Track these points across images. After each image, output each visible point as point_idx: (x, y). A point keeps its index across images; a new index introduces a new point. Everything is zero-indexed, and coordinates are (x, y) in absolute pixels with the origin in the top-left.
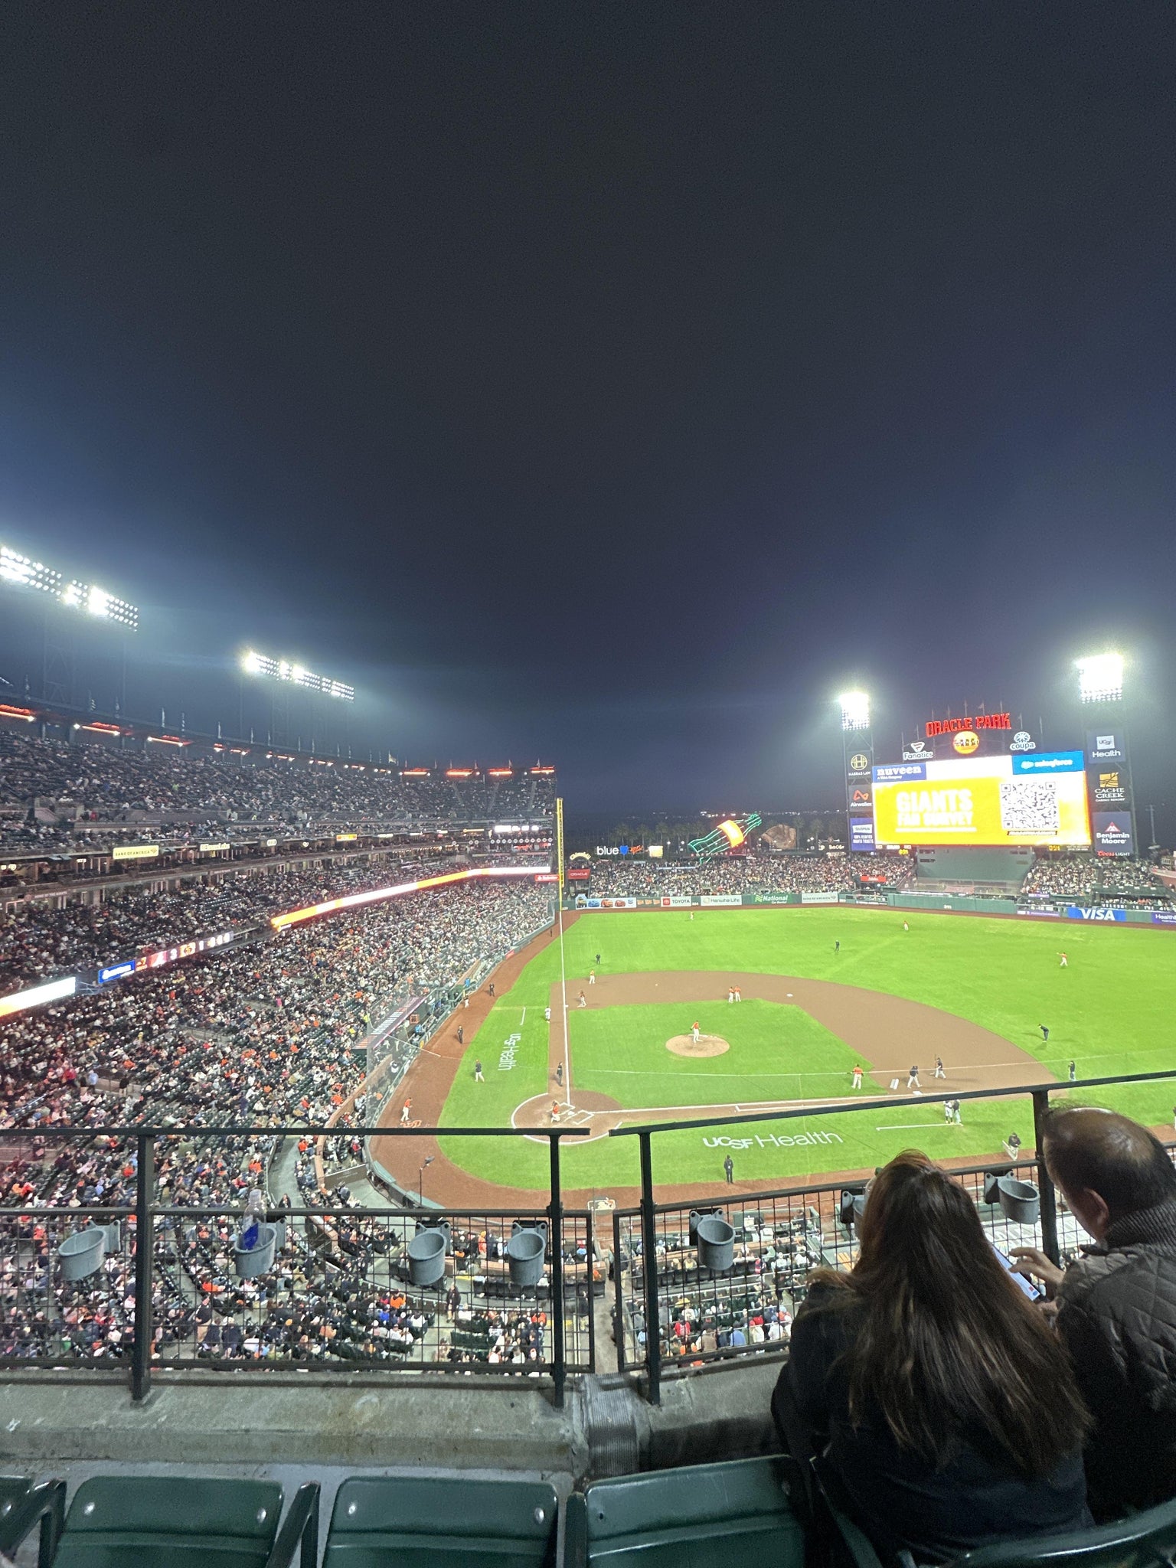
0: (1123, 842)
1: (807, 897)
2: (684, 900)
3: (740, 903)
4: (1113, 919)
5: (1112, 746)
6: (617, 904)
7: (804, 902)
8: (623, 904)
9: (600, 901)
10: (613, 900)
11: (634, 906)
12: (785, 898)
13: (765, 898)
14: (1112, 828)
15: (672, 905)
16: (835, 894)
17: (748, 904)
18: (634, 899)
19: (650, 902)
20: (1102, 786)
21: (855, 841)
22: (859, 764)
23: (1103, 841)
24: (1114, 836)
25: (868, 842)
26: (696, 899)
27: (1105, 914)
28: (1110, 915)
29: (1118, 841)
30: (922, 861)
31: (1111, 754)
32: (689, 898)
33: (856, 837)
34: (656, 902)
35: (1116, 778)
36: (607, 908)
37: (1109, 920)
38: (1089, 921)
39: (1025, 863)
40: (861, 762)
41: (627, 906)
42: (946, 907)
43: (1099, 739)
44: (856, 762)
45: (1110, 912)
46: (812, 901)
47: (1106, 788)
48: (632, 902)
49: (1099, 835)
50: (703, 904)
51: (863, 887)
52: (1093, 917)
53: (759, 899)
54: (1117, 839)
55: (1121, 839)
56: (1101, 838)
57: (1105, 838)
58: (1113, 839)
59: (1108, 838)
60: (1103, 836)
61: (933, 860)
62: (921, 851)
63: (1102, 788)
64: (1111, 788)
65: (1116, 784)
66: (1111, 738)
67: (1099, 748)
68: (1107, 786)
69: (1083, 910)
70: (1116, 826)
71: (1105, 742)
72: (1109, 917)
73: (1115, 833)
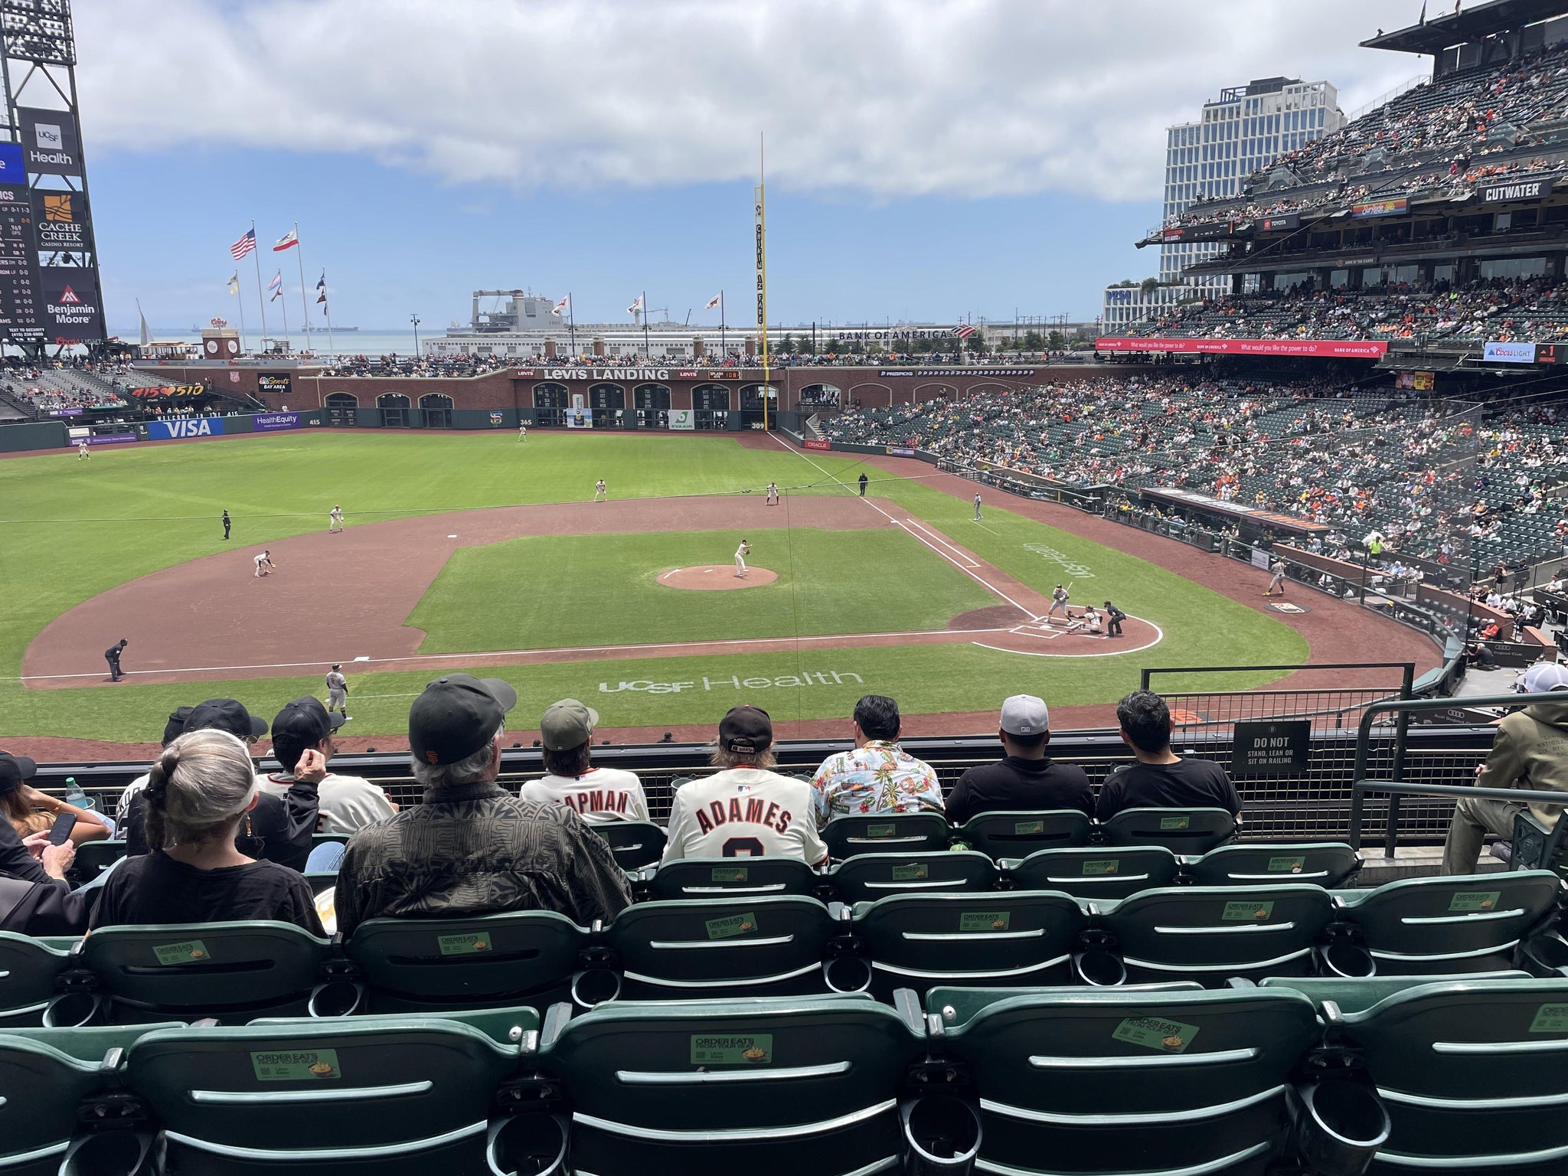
0: (86, 320)
4: (209, 433)
5: (58, 145)
14: (69, 296)
20: (50, 217)
23: (59, 319)
24: (74, 310)
27: (197, 426)
29: (79, 320)
31: (58, 159)
35: (67, 206)
37: (204, 434)
38: (177, 439)
43: (39, 128)
45: (204, 422)
49: (51, 309)
54: (78, 315)
55: (83, 315)
56: (55, 313)
57: (60, 314)
58: (72, 315)
59: (64, 314)
60: (57, 310)
63: (49, 222)
64: (64, 222)
65: (70, 216)
66: (55, 130)
67: (39, 146)
68: (57, 218)
69: (169, 425)
70: (76, 294)
71: (49, 136)
72: (205, 431)
73: (74, 304)
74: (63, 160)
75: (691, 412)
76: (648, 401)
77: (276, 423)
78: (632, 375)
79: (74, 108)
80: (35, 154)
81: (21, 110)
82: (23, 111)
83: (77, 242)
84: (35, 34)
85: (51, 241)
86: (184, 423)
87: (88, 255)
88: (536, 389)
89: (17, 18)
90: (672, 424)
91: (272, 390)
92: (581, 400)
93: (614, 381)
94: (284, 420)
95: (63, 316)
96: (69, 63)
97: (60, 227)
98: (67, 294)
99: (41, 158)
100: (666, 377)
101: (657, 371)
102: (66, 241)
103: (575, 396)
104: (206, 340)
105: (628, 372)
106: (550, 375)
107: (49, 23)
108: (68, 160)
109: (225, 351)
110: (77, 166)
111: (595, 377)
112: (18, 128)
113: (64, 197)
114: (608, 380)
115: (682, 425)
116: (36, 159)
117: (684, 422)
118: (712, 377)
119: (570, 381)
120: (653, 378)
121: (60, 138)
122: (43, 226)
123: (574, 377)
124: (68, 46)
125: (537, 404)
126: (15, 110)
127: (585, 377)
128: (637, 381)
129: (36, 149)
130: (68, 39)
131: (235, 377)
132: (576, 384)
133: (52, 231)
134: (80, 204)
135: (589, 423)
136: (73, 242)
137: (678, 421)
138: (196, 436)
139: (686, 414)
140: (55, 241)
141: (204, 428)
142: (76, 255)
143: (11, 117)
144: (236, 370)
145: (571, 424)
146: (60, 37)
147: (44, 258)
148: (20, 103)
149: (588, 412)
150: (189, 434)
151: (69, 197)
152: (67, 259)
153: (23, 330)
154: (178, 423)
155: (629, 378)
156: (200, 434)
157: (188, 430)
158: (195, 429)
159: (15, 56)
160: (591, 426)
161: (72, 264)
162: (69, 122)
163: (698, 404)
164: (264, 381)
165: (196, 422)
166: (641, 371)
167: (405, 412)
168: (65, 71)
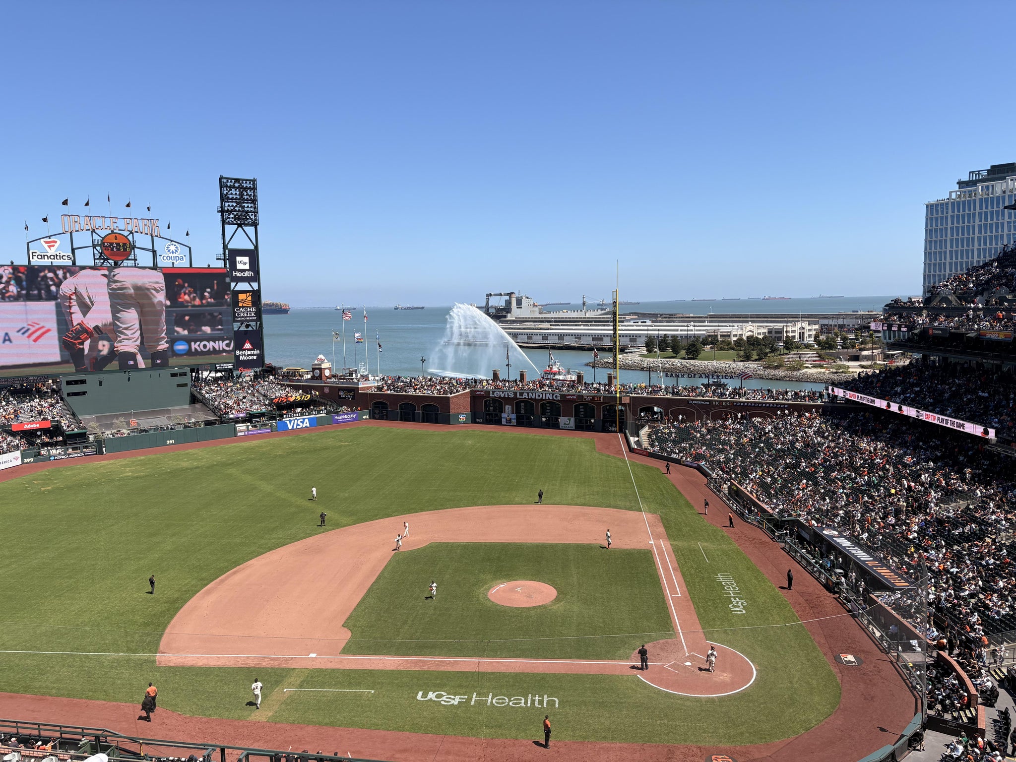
0: (255, 357)
4: (308, 426)
5: (247, 267)
14: (248, 345)
16: (18, 454)
20: (240, 305)
23: (241, 358)
24: (249, 353)
27: (303, 423)
28: (307, 423)
29: (251, 358)
30: (69, 395)
31: (247, 274)
35: (250, 298)
37: (306, 427)
39: (186, 385)
42: (168, 442)
43: (238, 259)
45: (307, 420)
47: (243, 307)
49: (238, 353)
52: (295, 427)
54: (251, 355)
55: (254, 355)
56: (240, 355)
57: (242, 355)
58: (248, 355)
59: (245, 355)
60: (241, 353)
61: (84, 393)
62: (69, 383)
63: (240, 307)
64: (247, 307)
65: (251, 304)
66: (246, 259)
67: (238, 268)
68: (244, 305)
69: (288, 422)
70: (251, 344)
71: (243, 263)
73: (249, 350)
74: (249, 274)
75: (573, 419)
76: (548, 411)
77: (344, 419)
78: (539, 396)
79: (256, 247)
80: (235, 272)
81: (231, 251)
83: (253, 317)
84: (239, 211)
85: (240, 317)
86: (296, 421)
87: (259, 323)
88: (486, 401)
89: (231, 204)
90: (561, 425)
91: (345, 398)
92: (510, 409)
93: (528, 399)
94: (349, 417)
96: (255, 224)
97: (245, 309)
98: (246, 344)
99: (238, 274)
100: (559, 398)
101: (553, 394)
102: (248, 317)
103: (507, 407)
104: (314, 369)
105: (537, 394)
106: (493, 394)
107: (246, 205)
108: (252, 274)
109: (323, 375)
110: (256, 278)
111: (518, 396)
112: (228, 259)
113: (248, 294)
114: (525, 398)
115: (567, 426)
116: (236, 275)
117: (569, 424)
118: (585, 399)
119: (504, 397)
120: (551, 398)
121: (248, 263)
122: (237, 310)
123: (506, 396)
124: (255, 216)
125: (486, 410)
126: (227, 251)
127: (513, 396)
128: (542, 399)
129: (236, 270)
130: (256, 212)
131: (327, 390)
132: (508, 400)
133: (241, 312)
134: (256, 297)
135: (514, 421)
136: (251, 317)
137: (565, 424)
138: (302, 428)
139: (570, 420)
140: (242, 317)
142: (253, 324)
143: (224, 254)
144: (328, 386)
145: (504, 421)
146: (251, 212)
147: (236, 326)
149: (514, 416)
150: (298, 427)
151: (251, 293)
152: (247, 326)
153: (222, 365)
154: (293, 422)
155: (537, 398)
156: (304, 426)
157: (298, 425)
158: (301, 424)
159: (229, 223)
160: (515, 424)
161: (250, 329)
162: (253, 255)
163: (577, 415)
164: (341, 393)
165: (302, 420)
166: (544, 394)
167: (413, 413)
168: (253, 229)
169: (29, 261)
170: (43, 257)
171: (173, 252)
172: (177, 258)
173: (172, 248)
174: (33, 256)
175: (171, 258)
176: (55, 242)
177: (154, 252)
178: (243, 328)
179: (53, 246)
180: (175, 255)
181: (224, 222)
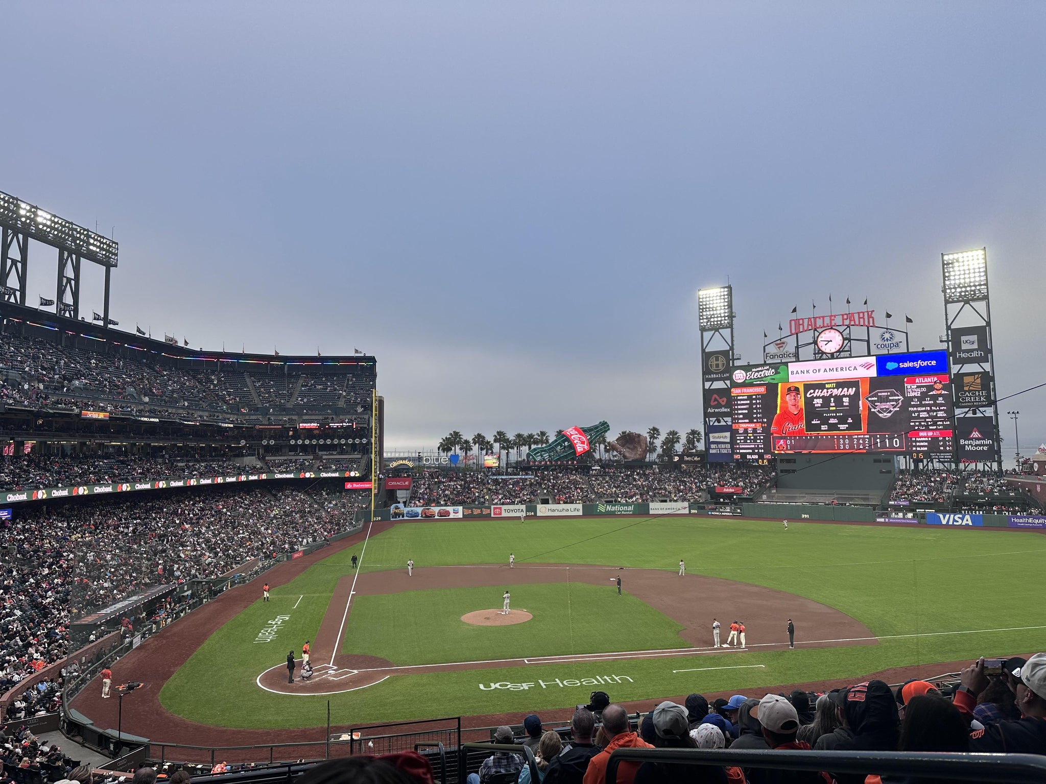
0: (985, 448)
1: (656, 507)
2: (519, 510)
3: (580, 513)
4: (971, 524)
5: (975, 346)
6: (440, 514)
7: (651, 512)
8: (448, 513)
9: (420, 510)
10: (436, 510)
11: (460, 515)
12: (631, 508)
13: (609, 508)
14: (976, 434)
15: (504, 514)
16: (686, 504)
17: (590, 512)
18: (460, 508)
19: (479, 511)
21: (711, 451)
22: (717, 365)
23: (967, 448)
24: (978, 442)
25: (725, 451)
26: (532, 508)
27: (962, 519)
28: (968, 521)
29: (981, 448)
30: (782, 471)
31: (974, 354)
32: (523, 507)
33: (713, 446)
34: (485, 512)
35: (979, 381)
36: (428, 517)
37: (967, 525)
38: (947, 526)
40: (720, 362)
41: (451, 516)
42: (803, 516)
43: (963, 338)
44: (715, 363)
45: (968, 517)
46: (660, 512)
48: (457, 512)
49: (962, 442)
50: (539, 514)
51: (716, 498)
52: (951, 523)
53: (602, 508)
54: (980, 445)
55: (984, 445)
56: (965, 444)
57: (968, 445)
58: (976, 446)
59: (971, 445)
60: (966, 442)
61: (794, 471)
62: (782, 461)
63: (966, 391)
64: (976, 391)
65: (980, 387)
66: (974, 338)
67: (963, 349)
68: (971, 388)
69: (941, 516)
70: (979, 432)
71: (969, 342)
72: (967, 523)
73: (978, 439)
74: (978, 354)
77: (1028, 523)
79: (989, 324)
80: (960, 354)
81: (953, 331)
82: (954, 331)
83: (983, 401)
85: (966, 402)
86: (952, 516)
94: (1037, 521)
95: (970, 446)
96: (986, 298)
97: (973, 394)
98: (974, 433)
99: (963, 355)
102: (976, 402)
108: (981, 354)
110: (988, 357)
112: (951, 340)
113: (976, 376)
116: (960, 356)
121: (977, 342)
122: (962, 394)
124: (987, 289)
126: (949, 331)
129: (960, 351)
130: (986, 285)
133: (967, 396)
134: (987, 379)
136: (981, 402)
138: (961, 525)
140: (969, 402)
141: (967, 520)
142: (982, 409)
143: (948, 335)
147: (959, 413)
148: (952, 327)
150: (955, 523)
151: (980, 375)
152: (974, 413)
153: (939, 454)
154: (947, 516)
156: (964, 524)
157: (954, 520)
158: (960, 521)
159: (953, 302)
161: (979, 415)
162: (982, 333)
165: (961, 516)
168: (984, 303)
169: (765, 362)
170: (773, 357)
171: (887, 339)
172: (892, 345)
173: (887, 336)
174: (767, 356)
175: (885, 346)
176: (783, 343)
177: (868, 342)
178: (970, 415)
179: (782, 346)
180: (889, 342)
181: (947, 302)
